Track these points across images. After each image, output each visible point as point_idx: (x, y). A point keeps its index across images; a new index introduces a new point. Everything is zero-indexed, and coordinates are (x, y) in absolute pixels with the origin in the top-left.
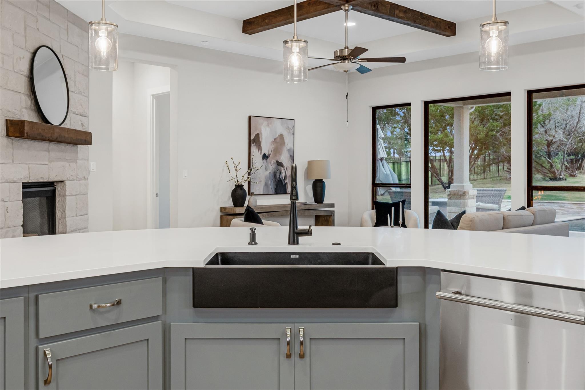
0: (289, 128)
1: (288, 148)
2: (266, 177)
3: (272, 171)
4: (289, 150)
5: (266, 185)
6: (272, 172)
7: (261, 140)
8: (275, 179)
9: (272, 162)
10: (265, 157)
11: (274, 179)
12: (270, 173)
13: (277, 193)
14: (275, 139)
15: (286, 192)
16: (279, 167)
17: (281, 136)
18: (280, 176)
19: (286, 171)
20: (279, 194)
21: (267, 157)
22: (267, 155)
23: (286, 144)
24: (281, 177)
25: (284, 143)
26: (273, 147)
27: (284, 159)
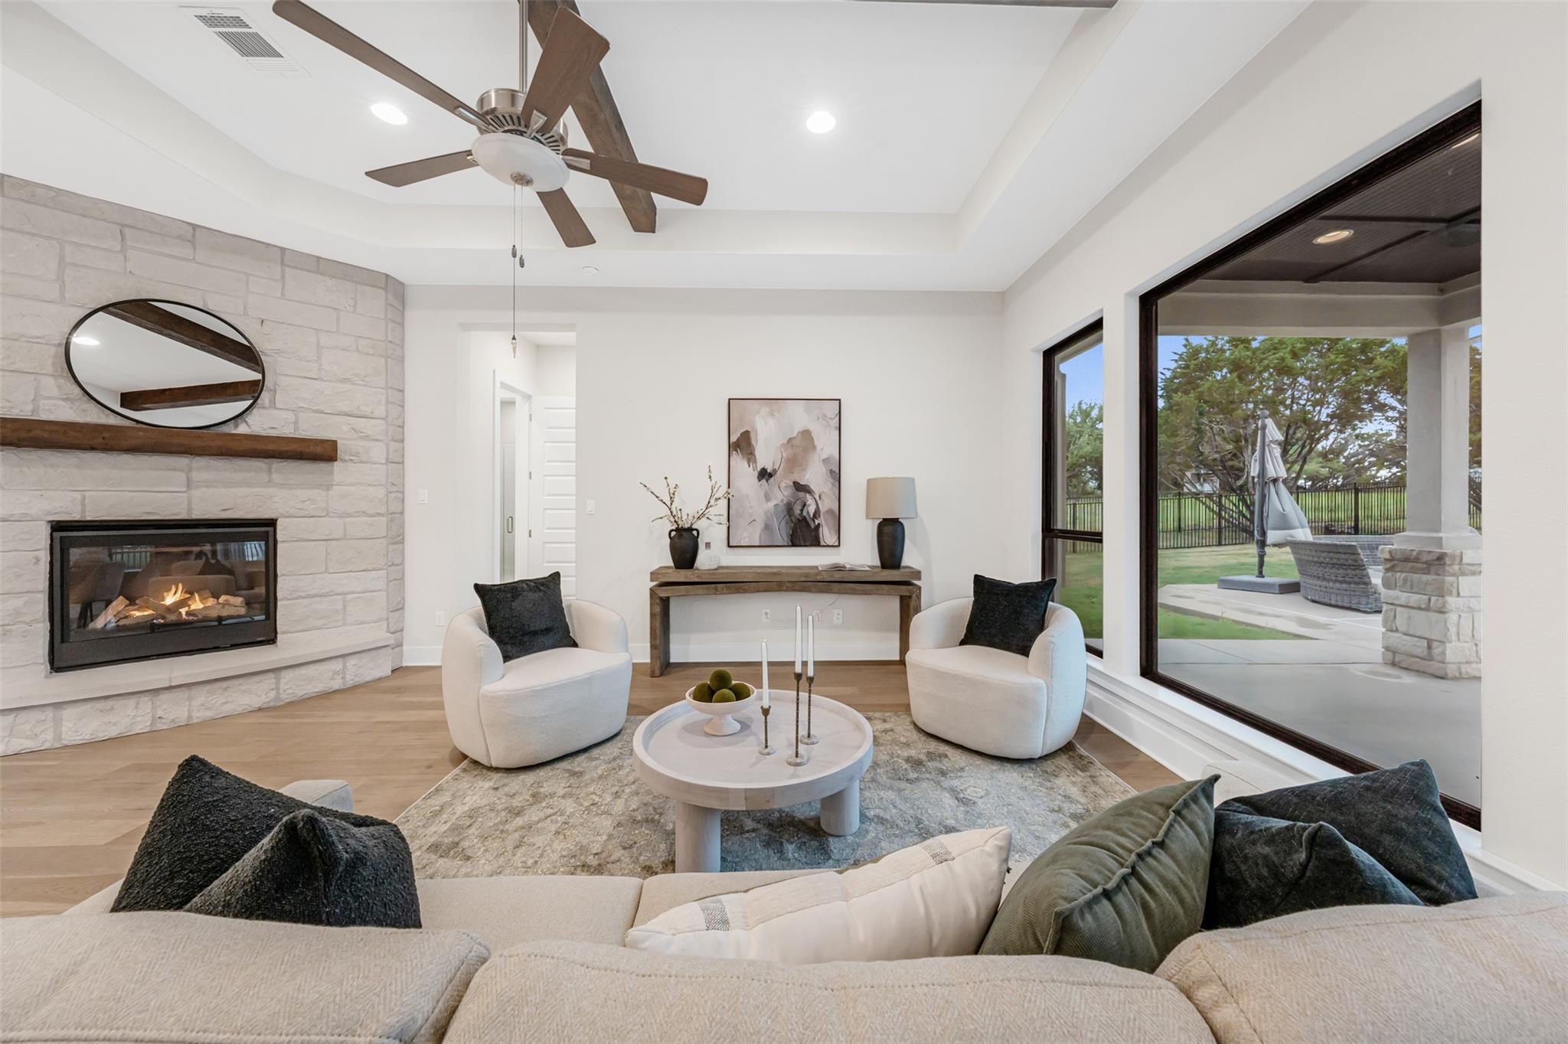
0: (825, 416)
1: (824, 456)
2: (766, 513)
3: (782, 501)
4: (826, 461)
5: (767, 527)
6: (781, 504)
7: (753, 442)
8: (790, 516)
9: (783, 485)
10: (764, 475)
11: (787, 517)
12: (776, 505)
13: (794, 545)
14: (790, 440)
15: (819, 542)
16: (801, 494)
17: (806, 434)
18: (802, 511)
19: (819, 502)
20: (801, 546)
21: (770, 475)
22: (769, 471)
23: (819, 447)
24: (804, 514)
25: (814, 447)
26: (784, 455)
27: (814, 476)
